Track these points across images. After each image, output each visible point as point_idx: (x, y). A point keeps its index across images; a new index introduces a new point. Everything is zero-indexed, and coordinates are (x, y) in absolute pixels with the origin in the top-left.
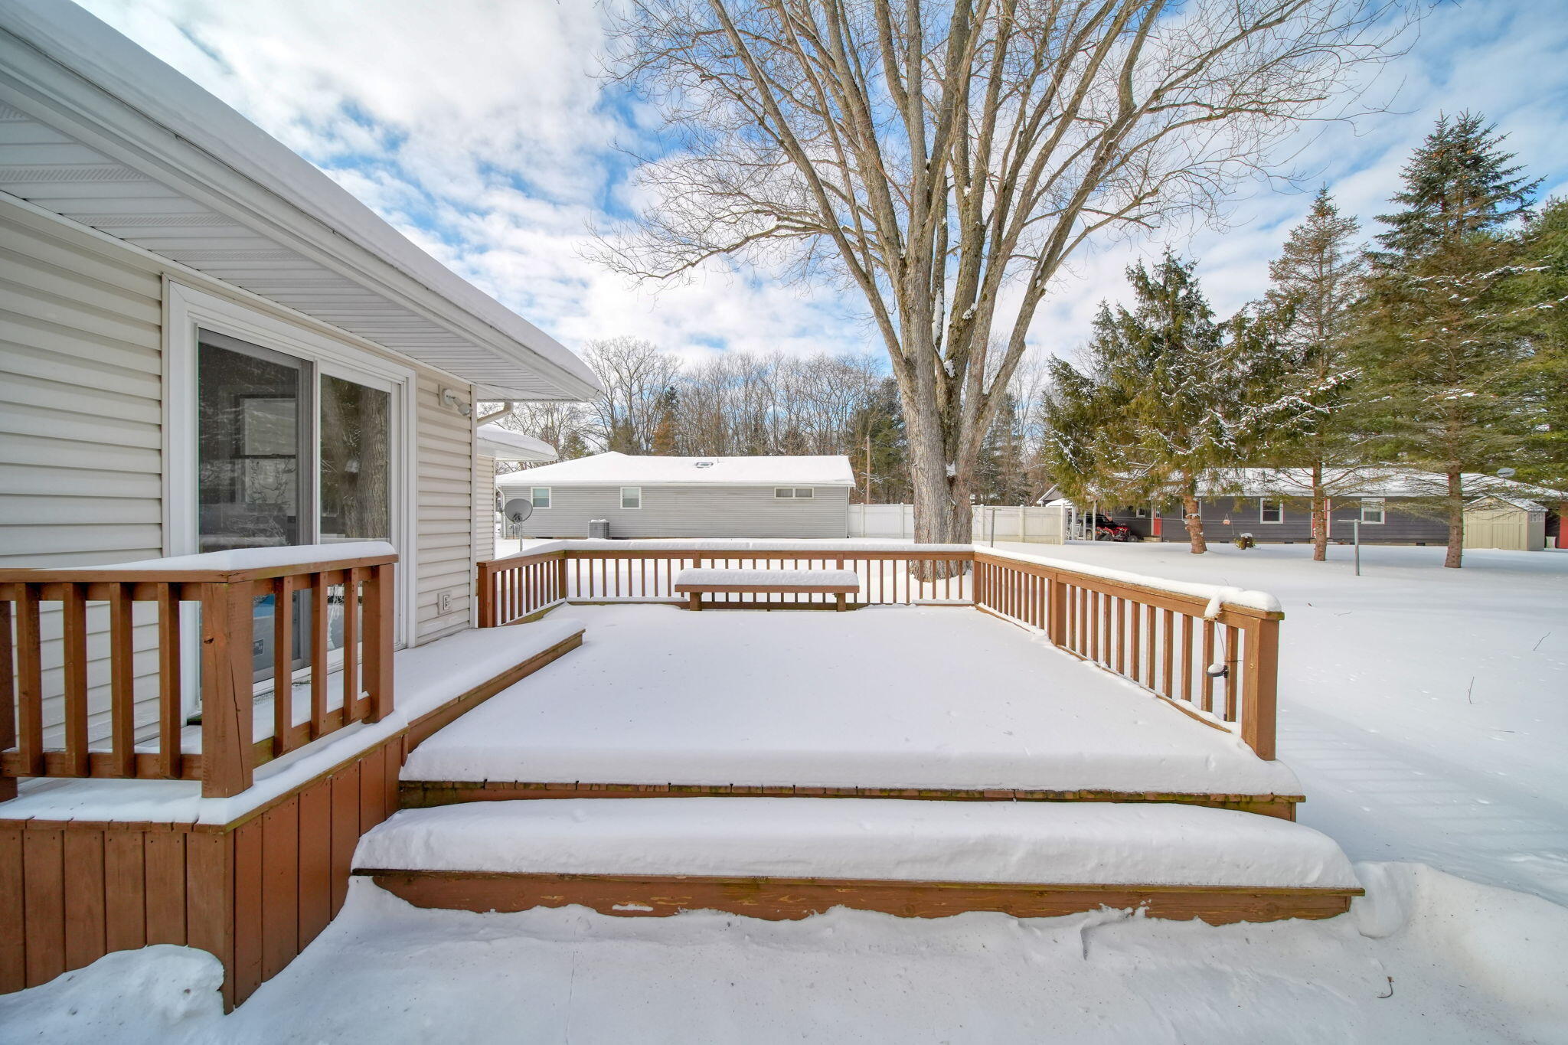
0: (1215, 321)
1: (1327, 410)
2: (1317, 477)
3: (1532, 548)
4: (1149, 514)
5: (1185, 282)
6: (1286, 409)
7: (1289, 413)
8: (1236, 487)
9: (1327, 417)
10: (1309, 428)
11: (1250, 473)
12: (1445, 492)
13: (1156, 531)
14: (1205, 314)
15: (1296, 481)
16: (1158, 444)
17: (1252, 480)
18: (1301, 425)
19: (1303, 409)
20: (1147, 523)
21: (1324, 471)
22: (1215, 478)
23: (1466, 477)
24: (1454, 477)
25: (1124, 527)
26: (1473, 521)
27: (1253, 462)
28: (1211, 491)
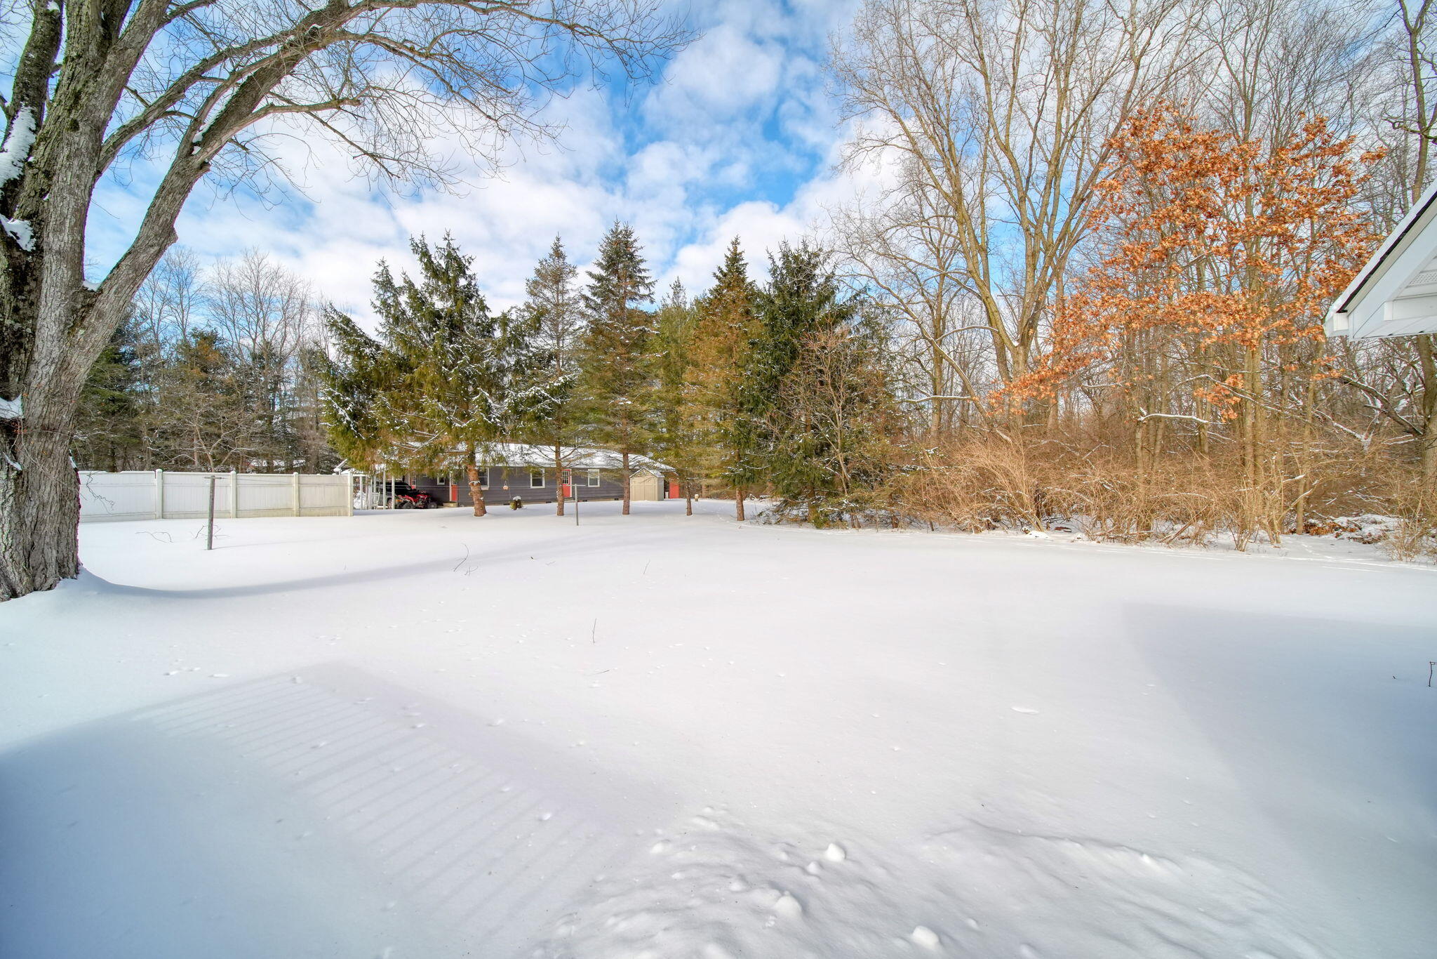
0: (490, 315)
1: (559, 401)
2: (557, 452)
3: (660, 499)
4: (447, 481)
5: (464, 273)
6: (534, 397)
7: (535, 400)
8: (501, 459)
9: (559, 407)
10: (548, 414)
11: (513, 447)
12: (621, 465)
13: (453, 498)
14: (483, 308)
15: (543, 456)
16: (440, 415)
17: (515, 453)
18: (544, 410)
19: (545, 398)
20: (445, 490)
21: (562, 448)
22: (487, 450)
23: (631, 456)
24: (625, 456)
25: (424, 494)
26: (635, 483)
27: (515, 438)
28: (485, 462)
